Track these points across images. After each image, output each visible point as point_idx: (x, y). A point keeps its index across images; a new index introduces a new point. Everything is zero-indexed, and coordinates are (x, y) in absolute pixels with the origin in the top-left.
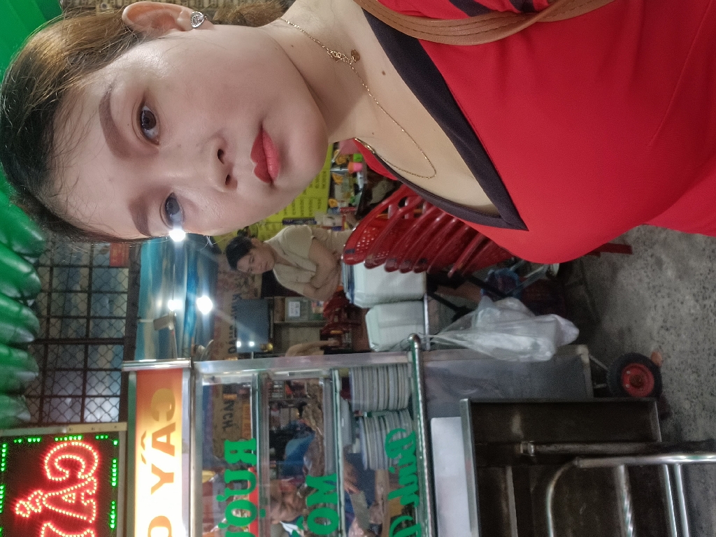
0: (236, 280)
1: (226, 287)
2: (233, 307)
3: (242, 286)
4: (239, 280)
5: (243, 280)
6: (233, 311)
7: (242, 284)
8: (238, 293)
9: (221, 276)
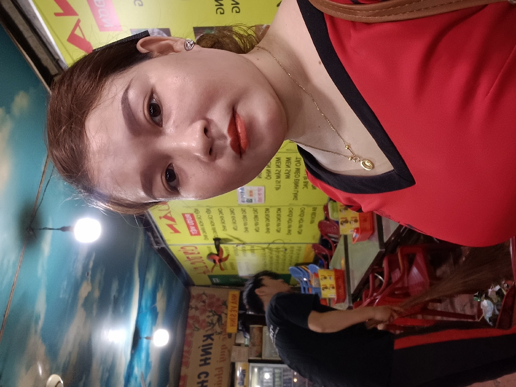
0: (209, 317)
1: (197, 326)
2: (203, 350)
3: (214, 325)
4: (212, 318)
5: (216, 317)
6: (202, 355)
7: (214, 322)
8: (209, 332)
9: (192, 312)
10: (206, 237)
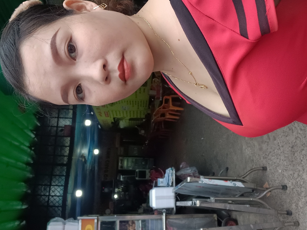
10: (111, 118)
